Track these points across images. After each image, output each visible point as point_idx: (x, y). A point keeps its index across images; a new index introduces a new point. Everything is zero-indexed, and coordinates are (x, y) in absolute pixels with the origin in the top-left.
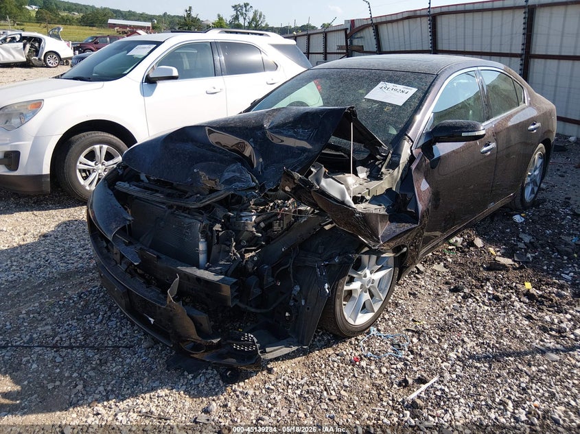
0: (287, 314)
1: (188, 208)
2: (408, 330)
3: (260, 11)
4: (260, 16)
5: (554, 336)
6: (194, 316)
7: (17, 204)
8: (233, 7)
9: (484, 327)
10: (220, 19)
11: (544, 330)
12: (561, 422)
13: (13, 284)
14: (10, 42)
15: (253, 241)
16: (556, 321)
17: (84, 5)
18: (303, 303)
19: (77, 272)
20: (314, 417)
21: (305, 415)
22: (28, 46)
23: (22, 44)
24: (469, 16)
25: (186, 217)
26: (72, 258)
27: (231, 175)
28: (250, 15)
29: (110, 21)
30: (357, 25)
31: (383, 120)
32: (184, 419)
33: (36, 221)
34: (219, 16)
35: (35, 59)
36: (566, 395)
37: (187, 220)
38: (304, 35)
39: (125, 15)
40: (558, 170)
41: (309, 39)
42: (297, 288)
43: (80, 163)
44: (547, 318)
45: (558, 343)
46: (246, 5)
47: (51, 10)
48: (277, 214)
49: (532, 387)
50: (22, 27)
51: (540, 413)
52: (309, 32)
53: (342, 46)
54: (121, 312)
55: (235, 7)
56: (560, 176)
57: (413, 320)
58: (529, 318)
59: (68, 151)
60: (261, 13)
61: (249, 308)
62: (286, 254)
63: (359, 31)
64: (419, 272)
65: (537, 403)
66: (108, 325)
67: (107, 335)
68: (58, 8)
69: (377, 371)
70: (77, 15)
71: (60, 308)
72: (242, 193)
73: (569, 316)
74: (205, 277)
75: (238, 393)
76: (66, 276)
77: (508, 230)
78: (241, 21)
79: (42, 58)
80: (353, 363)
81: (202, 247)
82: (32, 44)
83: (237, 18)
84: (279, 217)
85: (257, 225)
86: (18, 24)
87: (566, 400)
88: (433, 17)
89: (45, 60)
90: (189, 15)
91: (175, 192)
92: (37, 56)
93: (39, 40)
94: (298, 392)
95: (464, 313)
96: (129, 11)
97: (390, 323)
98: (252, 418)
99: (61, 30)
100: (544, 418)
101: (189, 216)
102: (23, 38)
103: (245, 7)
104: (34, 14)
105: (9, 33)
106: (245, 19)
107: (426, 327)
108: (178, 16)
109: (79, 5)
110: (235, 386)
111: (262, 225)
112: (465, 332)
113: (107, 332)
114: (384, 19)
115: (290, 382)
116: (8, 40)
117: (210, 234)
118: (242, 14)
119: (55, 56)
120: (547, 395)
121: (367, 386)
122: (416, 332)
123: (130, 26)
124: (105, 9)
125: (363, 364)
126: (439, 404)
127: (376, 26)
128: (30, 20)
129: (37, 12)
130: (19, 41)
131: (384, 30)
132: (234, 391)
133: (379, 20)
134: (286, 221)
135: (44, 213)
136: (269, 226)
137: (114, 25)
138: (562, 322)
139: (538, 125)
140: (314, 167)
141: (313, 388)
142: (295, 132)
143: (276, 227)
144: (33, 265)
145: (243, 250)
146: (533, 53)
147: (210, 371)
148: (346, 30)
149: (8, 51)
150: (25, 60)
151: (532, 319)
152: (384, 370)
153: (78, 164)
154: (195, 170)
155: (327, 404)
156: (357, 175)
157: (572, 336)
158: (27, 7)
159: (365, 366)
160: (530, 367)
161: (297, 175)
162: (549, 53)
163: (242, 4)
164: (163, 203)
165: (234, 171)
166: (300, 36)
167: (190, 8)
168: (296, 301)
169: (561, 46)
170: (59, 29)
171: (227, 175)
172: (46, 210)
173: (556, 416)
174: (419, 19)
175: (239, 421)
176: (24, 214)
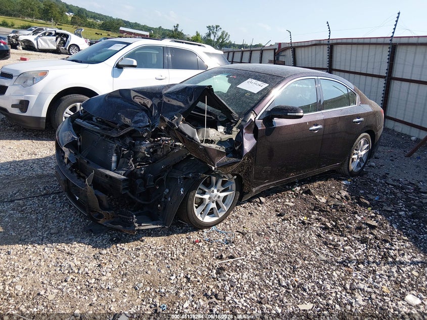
0: (159, 206)
1: (112, 137)
2: (237, 231)
3: (226, 32)
4: (226, 36)
5: (330, 248)
6: (99, 195)
7: (24, 135)
8: (208, 27)
9: (287, 236)
10: (198, 35)
11: (325, 243)
12: (307, 290)
13: (7, 177)
14: (48, 35)
15: (144, 159)
16: (336, 240)
17: (105, 16)
18: (169, 199)
19: (48, 175)
20: (158, 266)
21: (154, 264)
22: (59, 39)
23: (55, 37)
24: (355, 47)
25: (110, 143)
26: (47, 168)
27: (139, 118)
28: (219, 34)
29: (121, 28)
30: (282, 47)
31: (242, 101)
32: (82, 256)
33: (32, 145)
34: (197, 32)
35: (62, 49)
36: (319, 278)
37: (111, 144)
38: (248, 51)
39: (132, 26)
40: (392, 156)
41: (251, 54)
42: (167, 190)
43: (66, 113)
44: (331, 238)
45: (330, 252)
46: (217, 27)
47: (82, 17)
48: (161, 145)
49: (299, 271)
50: (60, 27)
51: (296, 284)
52: (252, 49)
53: (271, 61)
54: (66, 199)
55: (209, 27)
56: (391, 160)
57: (244, 227)
58: (319, 236)
59: (59, 104)
60: (227, 33)
61: (137, 199)
62: (164, 171)
63: (283, 51)
64: (261, 202)
65: (298, 279)
66: (56, 205)
67: (54, 210)
68: (87, 16)
69: (207, 249)
70: (99, 22)
71: (31, 193)
72: (139, 129)
73: (346, 239)
74: (111, 175)
75: (118, 248)
76: (40, 177)
77: (334, 187)
78: (212, 37)
79: (67, 48)
80: (194, 243)
81: (114, 158)
82: (62, 38)
83: (209, 35)
84: (162, 147)
85: (148, 149)
86: (58, 25)
87: (318, 280)
88: (331, 46)
89: (69, 50)
90: (176, 30)
91: (108, 127)
92: (64, 46)
93: (67, 36)
94: (155, 253)
95: (278, 228)
96: (136, 23)
97: (228, 226)
98: (122, 261)
99: (83, 31)
100: (298, 287)
101: (113, 142)
102: (57, 34)
103: (216, 28)
104: (70, 19)
105: (48, 29)
106: (215, 36)
107: (249, 231)
108: (169, 30)
109: (101, 15)
110: (118, 245)
111: (151, 150)
112: (273, 237)
113: (54, 209)
114: (299, 44)
115: (152, 247)
116: (47, 34)
117: (119, 151)
118: (213, 33)
119: (76, 48)
120: (307, 276)
121: (198, 256)
122: (242, 233)
123: (135, 33)
124: (119, 19)
125: (201, 244)
126: (236, 270)
127: (294, 48)
128: (67, 22)
129: (72, 17)
130: (54, 36)
131: (298, 51)
132: (117, 247)
133: (296, 45)
134: (166, 150)
135: (39, 142)
136: (155, 151)
137: (124, 32)
138: (339, 241)
139: (361, 119)
140: (176, 115)
141: (164, 252)
142: (177, 97)
143: (159, 153)
144: (22, 169)
145: (138, 163)
146: (393, 76)
147: (106, 235)
148: (275, 49)
149: (45, 41)
150: (55, 48)
151: (321, 237)
152: (212, 249)
153: (65, 113)
154: (119, 114)
155: (169, 260)
156: (217, 130)
157: (342, 250)
158: (67, 14)
159: (201, 246)
160: (305, 261)
161: (167, 119)
162: (404, 78)
163: (214, 26)
164: (99, 133)
165: (140, 116)
166: (246, 51)
167: (178, 25)
168: (166, 199)
169: (421, 75)
170: (82, 30)
171: (136, 118)
172: (41, 140)
173: (306, 287)
174: (322, 46)
175: (113, 261)
176: (27, 141)
